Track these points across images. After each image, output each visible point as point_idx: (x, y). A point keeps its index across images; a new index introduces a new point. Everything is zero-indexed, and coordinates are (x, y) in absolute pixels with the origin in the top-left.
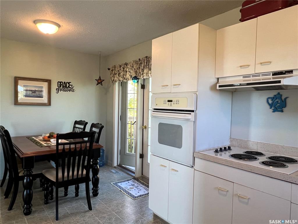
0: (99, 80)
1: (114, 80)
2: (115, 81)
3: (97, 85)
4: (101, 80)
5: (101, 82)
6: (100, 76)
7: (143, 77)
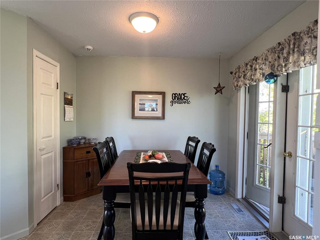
0: (218, 87)
1: (237, 85)
2: (239, 86)
3: (215, 94)
4: (220, 87)
5: (221, 90)
6: (219, 83)
7: (286, 71)
